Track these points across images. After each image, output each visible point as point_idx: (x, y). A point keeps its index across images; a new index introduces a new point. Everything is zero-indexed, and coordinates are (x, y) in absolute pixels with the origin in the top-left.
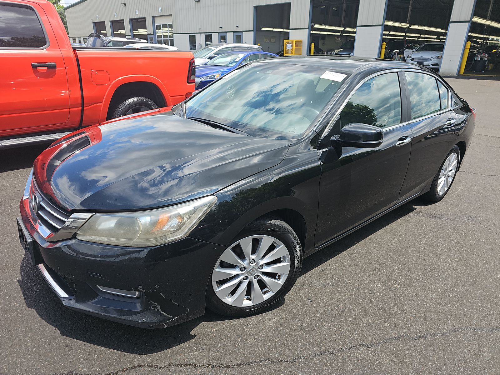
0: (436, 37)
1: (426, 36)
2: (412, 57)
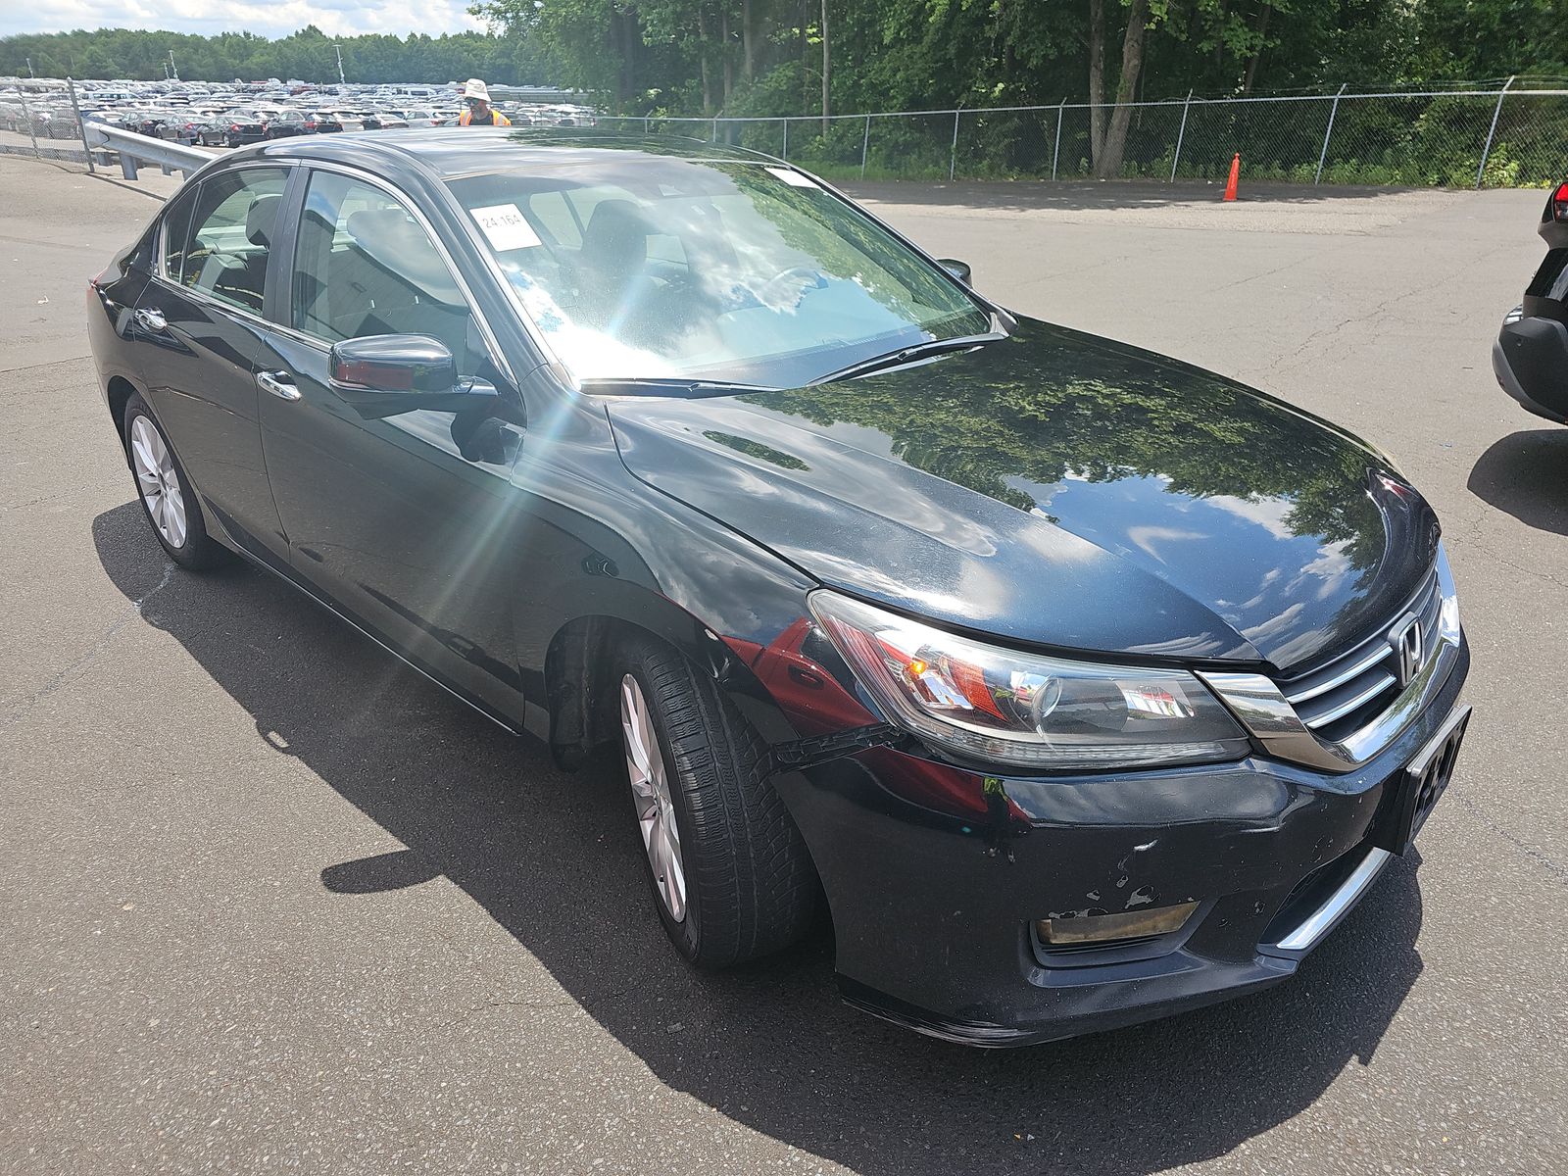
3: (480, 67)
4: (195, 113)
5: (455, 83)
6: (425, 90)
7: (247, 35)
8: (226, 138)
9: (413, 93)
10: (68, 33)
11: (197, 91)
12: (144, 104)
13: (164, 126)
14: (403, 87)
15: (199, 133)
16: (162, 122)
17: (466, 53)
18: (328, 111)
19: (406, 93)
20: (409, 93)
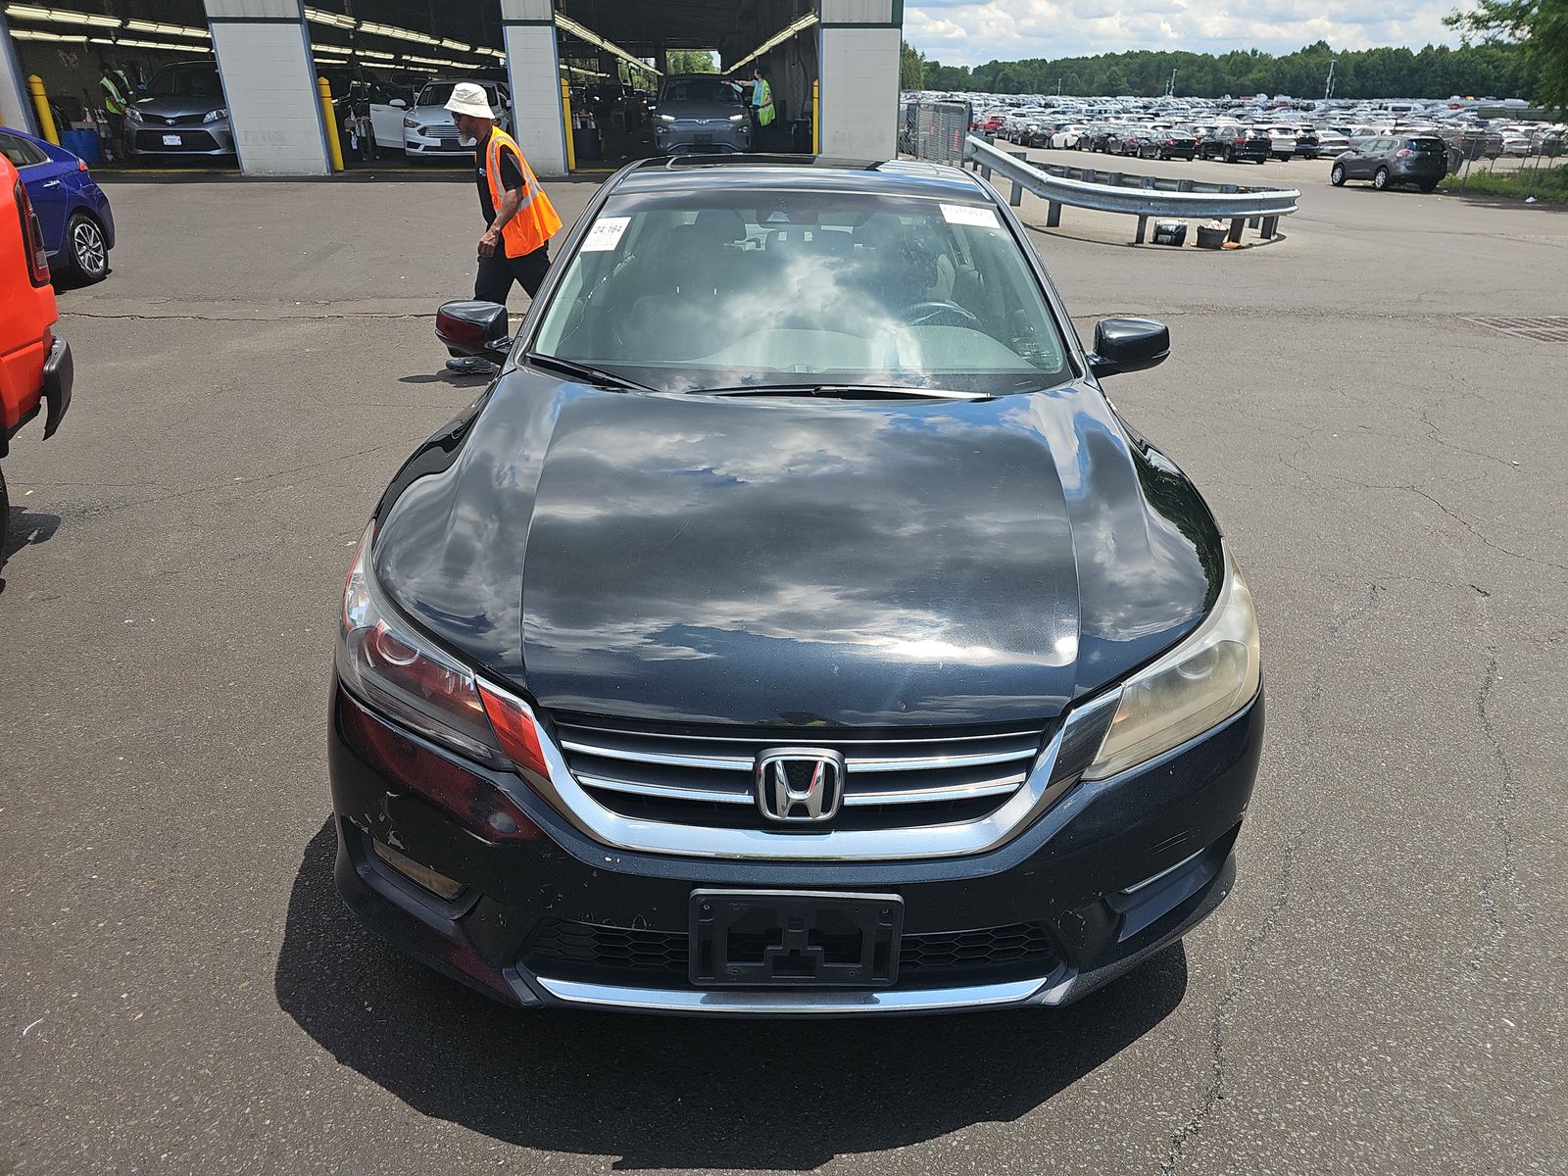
0: (391, 57)
1: (368, 53)
2: (418, 124)
3: (1496, 79)
4: (1146, 127)
5: (1458, 97)
6: (1409, 105)
7: (1254, 52)
8: (1159, 151)
9: (1394, 109)
10: (1102, 56)
11: (1180, 106)
12: (1118, 118)
13: (1114, 139)
14: (1386, 102)
15: (1140, 146)
16: (1114, 135)
17: (1485, 65)
18: (1265, 127)
19: (1386, 109)
20: (1390, 109)
